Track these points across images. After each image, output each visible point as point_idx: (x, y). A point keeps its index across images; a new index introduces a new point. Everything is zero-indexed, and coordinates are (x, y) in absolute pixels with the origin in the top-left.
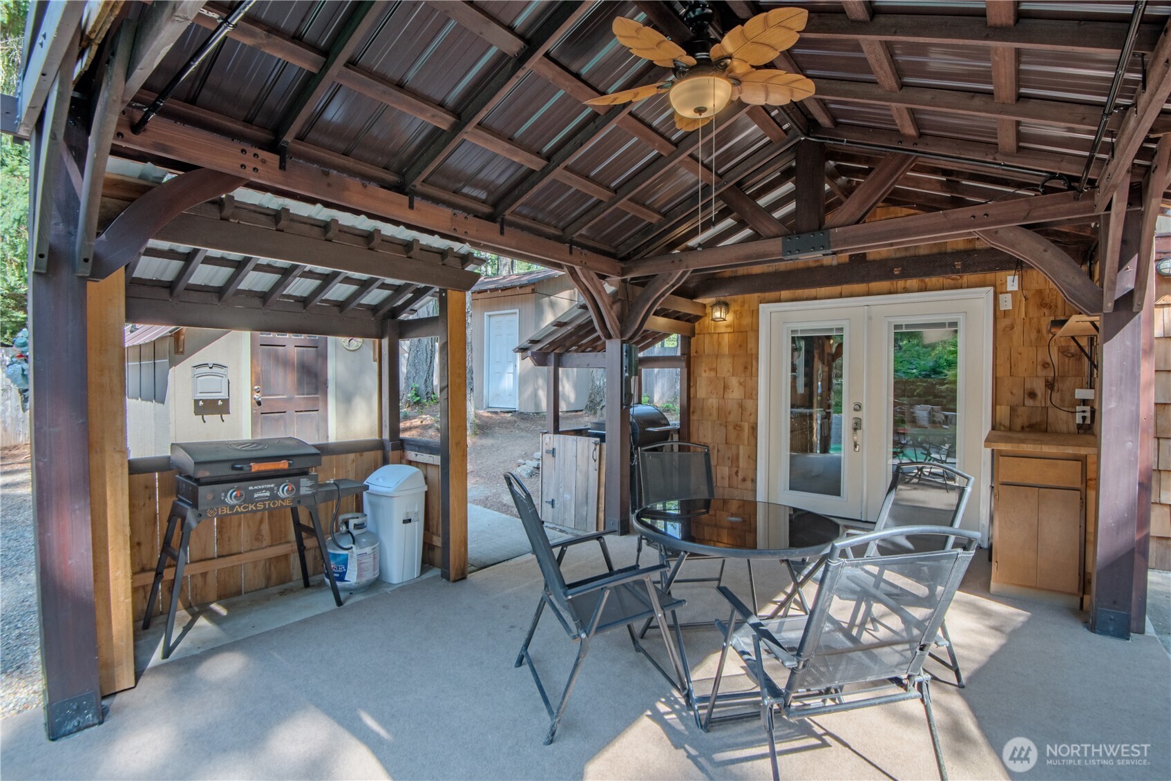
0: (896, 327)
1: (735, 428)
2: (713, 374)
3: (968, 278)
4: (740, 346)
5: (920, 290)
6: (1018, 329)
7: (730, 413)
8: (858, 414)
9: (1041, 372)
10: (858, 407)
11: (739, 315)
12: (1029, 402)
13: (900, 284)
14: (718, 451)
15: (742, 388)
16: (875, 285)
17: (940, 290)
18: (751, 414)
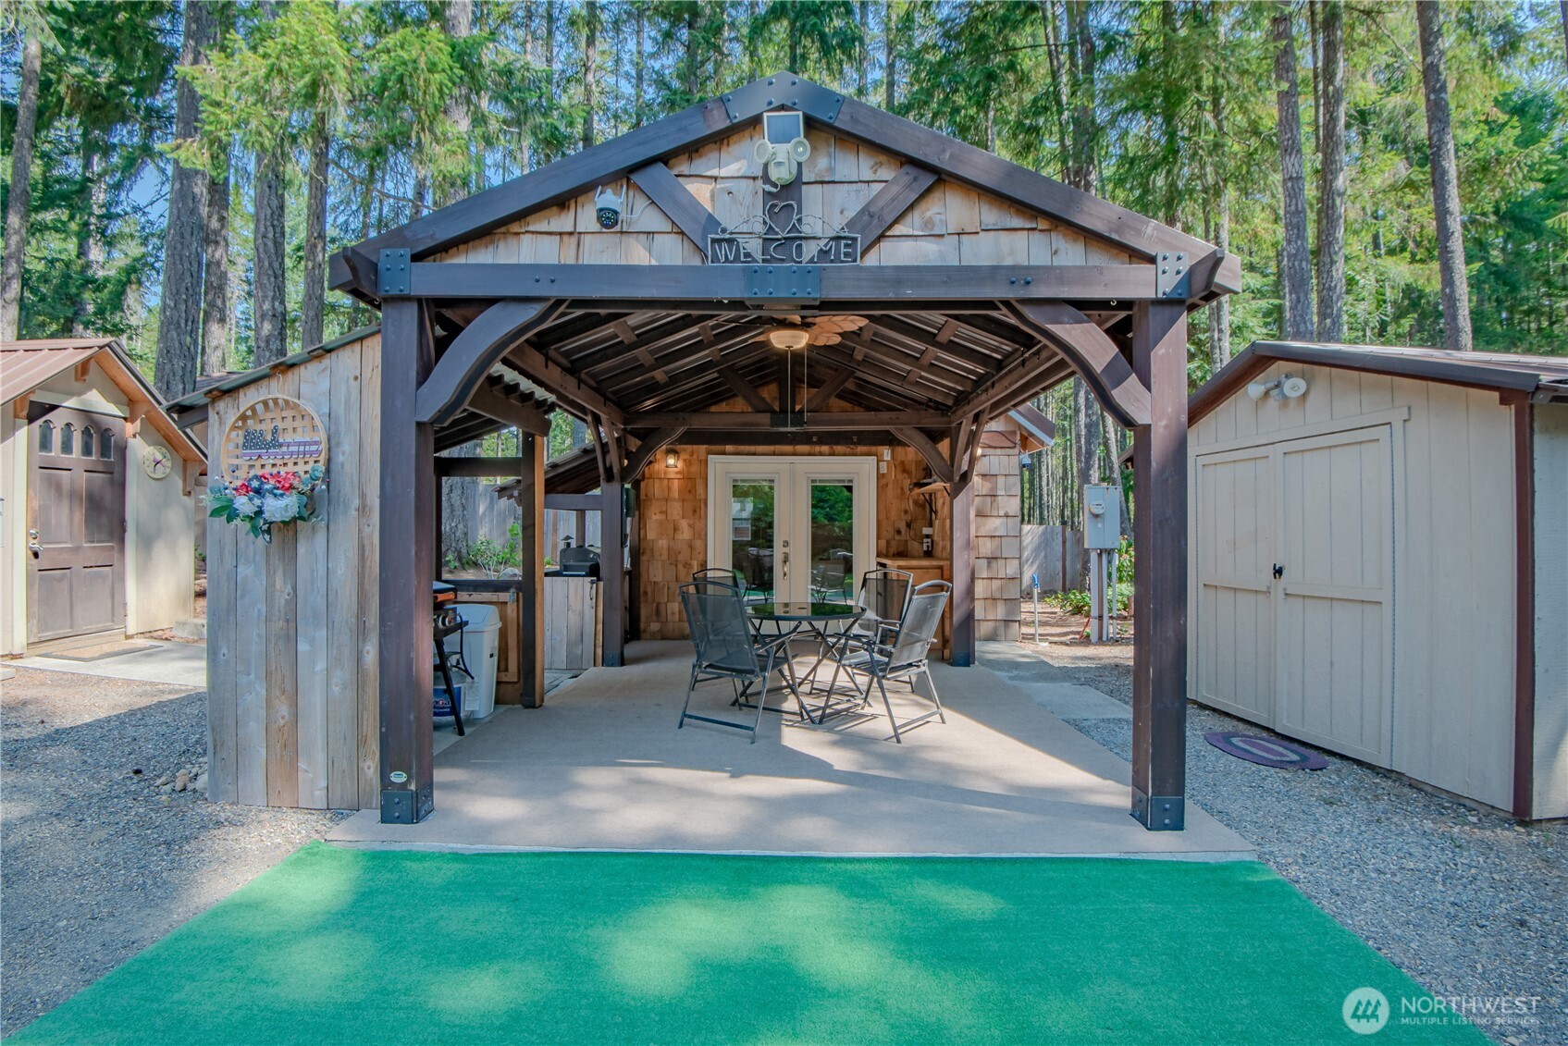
0: (813, 481)
1: (684, 566)
2: (663, 517)
3: (861, 449)
4: (690, 491)
5: (830, 455)
6: (890, 486)
7: (679, 552)
8: (786, 550)
9: (903, 516)
10: (786, 544)
11: (688, 463)
12: (897, 537)
13: (817, 448)
15: (691, 529)
16: (799, 448)
17: (843, 455)
18: (699, 553)
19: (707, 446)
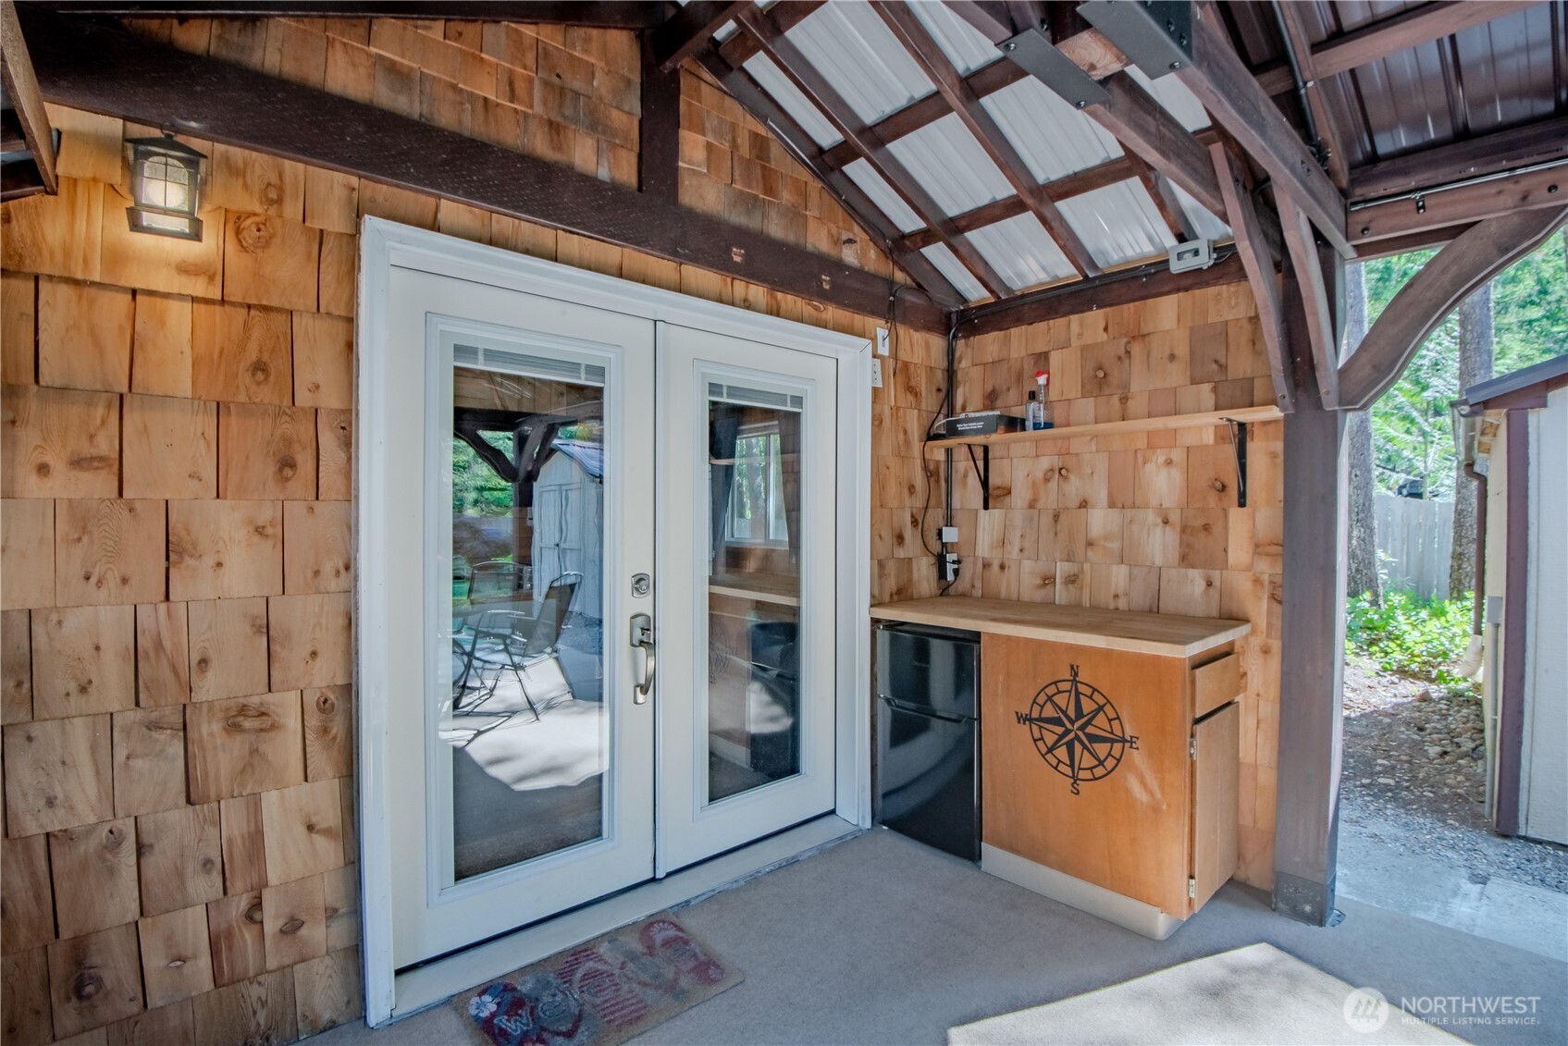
0: (712, 388)
1: (233, 727)
2: (98, 485)
3: (832, 312)
4: (259, 367)
5: (770, 312)
7: (203, 662)
8: (644, 606)
9: (907, 501)
11: (249, 234)
12: (897, 552)
13: (740, 288)
14: (141, 849)
15: (268, 549)
16: (694, 274)
17: (798, 321)
18: (314, 654)
19: (354, 181)
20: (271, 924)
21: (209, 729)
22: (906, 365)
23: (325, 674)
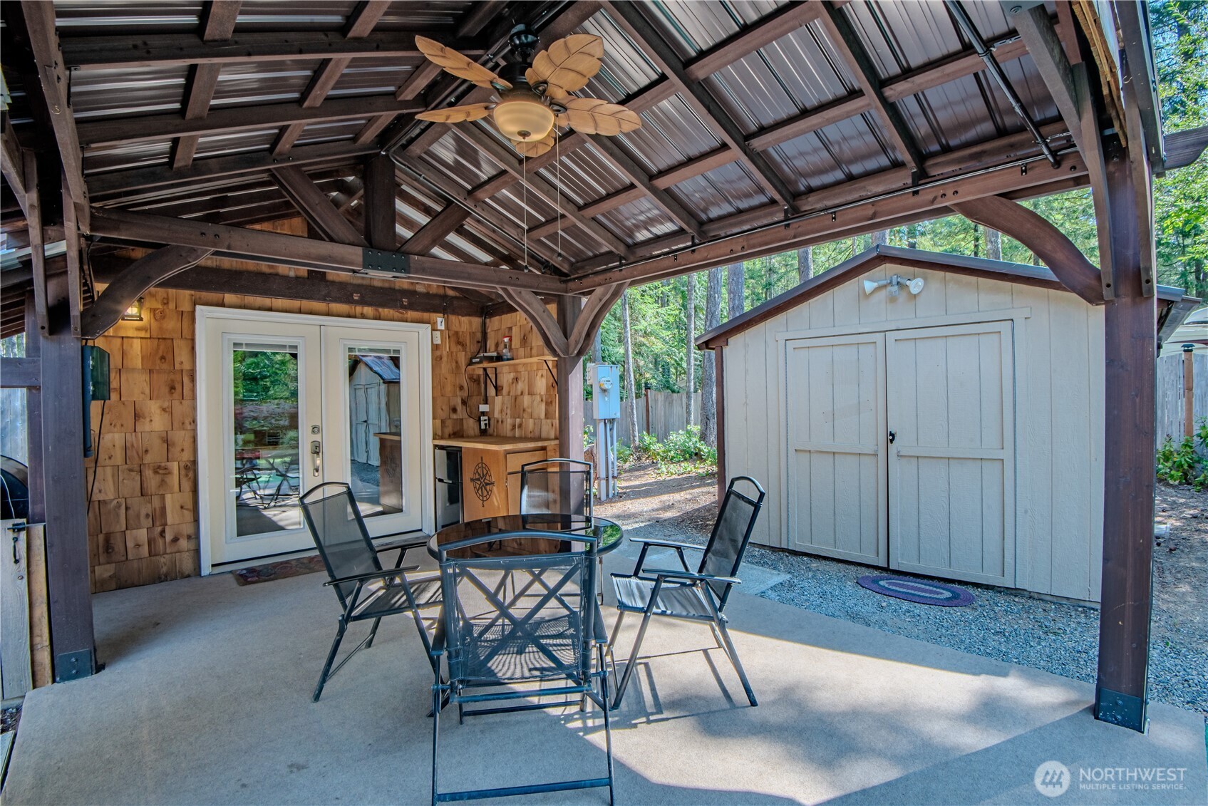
0: (351, 350)
1: (156, 472)
3: (410, 314)
4: (163, 358)
5: (375, 318)
6: (445, 359)
7: (147, 451)
8: (317, 437)
9: (458, 393)
10: (316, 429)
11: (158, 315)
12: (454, 416)
13: (359, 309)
14: (127, 508)
15: (166, 416)
16: (335, 307)
17: (391, 320)
18: (183, 450)
19: (193, 292)
20: (169, 537)
21: (148, 473)
22: (457, 333)
23: (186, 456)
